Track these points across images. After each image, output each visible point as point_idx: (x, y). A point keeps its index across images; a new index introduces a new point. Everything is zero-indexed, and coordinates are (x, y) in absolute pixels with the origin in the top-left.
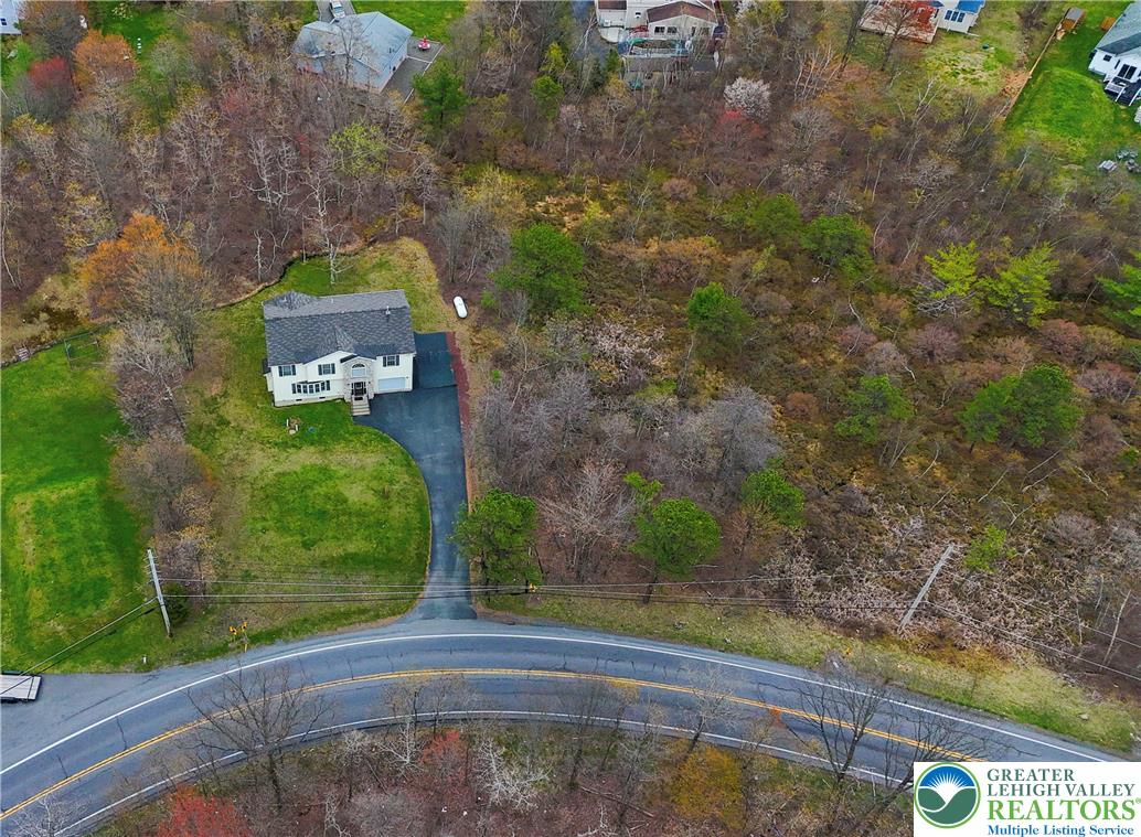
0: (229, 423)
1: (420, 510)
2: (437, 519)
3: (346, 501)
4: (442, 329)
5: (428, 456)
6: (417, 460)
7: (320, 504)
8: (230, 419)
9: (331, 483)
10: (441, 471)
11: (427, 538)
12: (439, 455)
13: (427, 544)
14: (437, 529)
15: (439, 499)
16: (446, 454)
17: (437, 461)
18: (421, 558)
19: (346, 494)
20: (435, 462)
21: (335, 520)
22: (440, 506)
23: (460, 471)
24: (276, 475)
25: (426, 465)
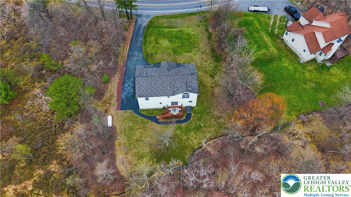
0: (210, 76)
1: (146, 41)
2: (141, 39)
3: (169, 41)
4: (121, 112)
5: (139, 58)
6: (143, 57)
7: (177, 41)
8: (209, 77)
9: (173, 47)
10: (136, 53)
11: (145, 34)
12: (135, 58)
13: (145, 32)
14: (141, 36)
15: (139, 44)
16: (133, 59)
17: (137, 56)
18: (148, 29)
19: (168, 43)
20: (138, 56)
21: (172, 36)
22: (139, 42)
23: (130, 53)
24: (191, 52)
25: (141, 55)
